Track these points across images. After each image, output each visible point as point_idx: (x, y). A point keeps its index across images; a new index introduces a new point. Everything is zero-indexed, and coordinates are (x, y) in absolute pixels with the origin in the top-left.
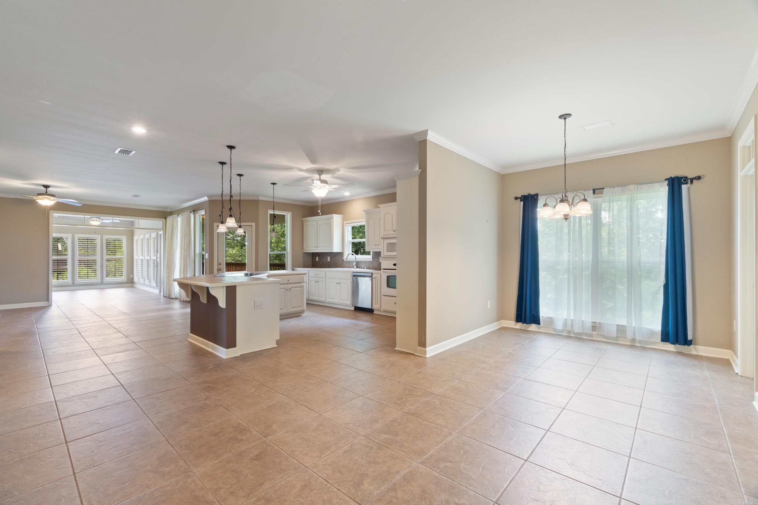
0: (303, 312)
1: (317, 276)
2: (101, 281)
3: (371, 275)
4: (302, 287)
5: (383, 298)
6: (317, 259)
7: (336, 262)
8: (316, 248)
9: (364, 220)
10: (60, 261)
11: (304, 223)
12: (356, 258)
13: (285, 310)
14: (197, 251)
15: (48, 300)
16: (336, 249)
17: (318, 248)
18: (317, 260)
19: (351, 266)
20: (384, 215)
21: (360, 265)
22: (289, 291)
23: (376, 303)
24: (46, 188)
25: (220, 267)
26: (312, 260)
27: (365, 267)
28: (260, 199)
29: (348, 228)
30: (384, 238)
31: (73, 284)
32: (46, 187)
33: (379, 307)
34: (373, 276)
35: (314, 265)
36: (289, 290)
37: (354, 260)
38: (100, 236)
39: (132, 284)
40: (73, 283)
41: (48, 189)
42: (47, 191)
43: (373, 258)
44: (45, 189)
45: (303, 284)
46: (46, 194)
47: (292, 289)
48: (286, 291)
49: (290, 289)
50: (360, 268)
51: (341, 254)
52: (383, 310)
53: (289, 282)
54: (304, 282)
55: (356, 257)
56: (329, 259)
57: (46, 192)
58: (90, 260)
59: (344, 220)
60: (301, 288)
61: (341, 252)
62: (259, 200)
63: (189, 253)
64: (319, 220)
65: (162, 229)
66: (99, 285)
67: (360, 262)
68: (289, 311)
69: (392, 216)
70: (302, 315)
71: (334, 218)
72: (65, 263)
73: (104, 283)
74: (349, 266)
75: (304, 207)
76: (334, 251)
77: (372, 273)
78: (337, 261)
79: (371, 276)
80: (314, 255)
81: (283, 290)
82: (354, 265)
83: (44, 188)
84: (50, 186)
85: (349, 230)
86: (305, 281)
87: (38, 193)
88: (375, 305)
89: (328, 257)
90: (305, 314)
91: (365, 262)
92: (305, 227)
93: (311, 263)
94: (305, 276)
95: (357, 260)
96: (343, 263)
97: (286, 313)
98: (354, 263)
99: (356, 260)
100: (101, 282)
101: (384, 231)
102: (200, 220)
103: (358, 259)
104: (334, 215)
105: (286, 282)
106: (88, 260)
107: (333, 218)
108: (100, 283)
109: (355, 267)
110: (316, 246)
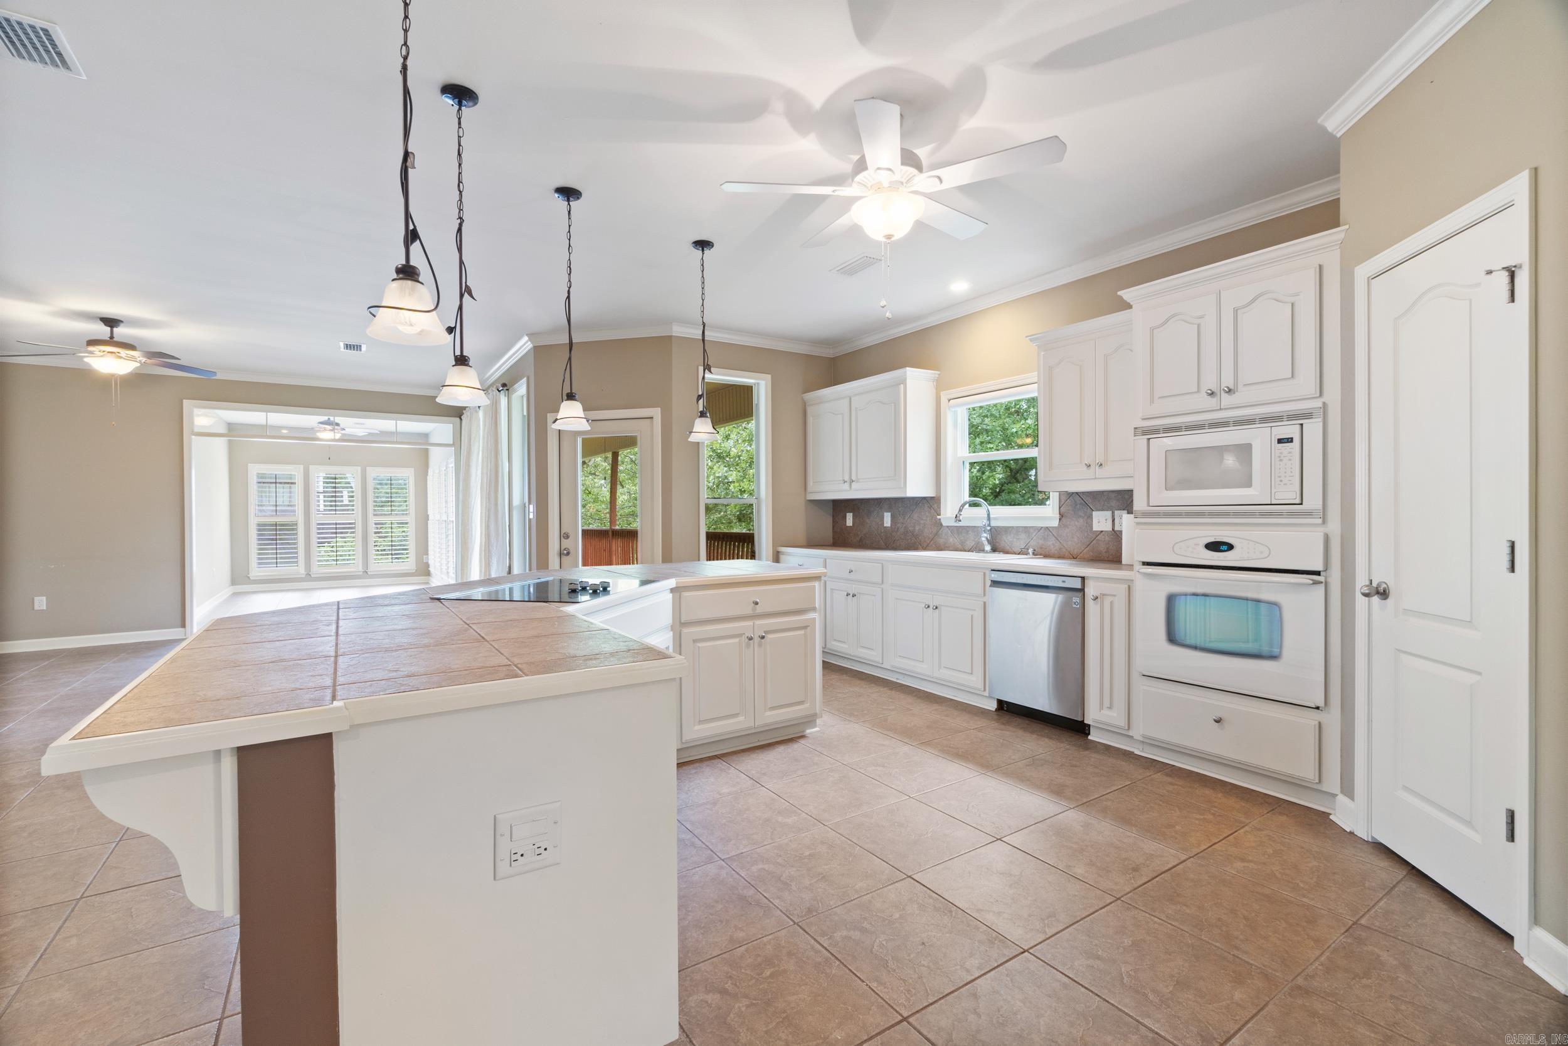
0: (810, 720)
1: (852, 576)
2: (363, 569)
3: (1079, 586)
4: (805, 627)
5: (1142, 687)
6: (849, 520)
7: (911, 529)
8: (846, 486)
9: (1033, 376)
10: (283, 525)
11: (809, 410)
12: (991, 516)
13: (741, 718)
14: (516, 501)
15: (183, 625)
16: (916, 487)
17: (853, 484)
18: (849, 522)
19: (970, 543)
20: (1152, 330)
21: (1006, 540)
22: (760, 645)
23: (1107, 703)
24: (112, 327)
25: (566, 543)
26: (833, 522)
27: (1031, 551)
28: (674, 334)
29: (955, 413)
30: (1149, 432)
31: (309, 577)
32: (111, 322)
33: (1122, 722)
34: (1090, 591)
35: (841, 540)
36: (757, 640)
37: (985, 522)
38: (359, 468)
39: (427, 576)
40: (308, 575)
41: (115, 329)
42: (114, 336)
43: (1062, 516)
44: (109, 329)
45: (811, 615)
46: (111, 341)
47: (770, 636)
48: (748, 646)
49: (763, 637)
50: (1007, 552)
51: (931, 503)
52: (1144, 736)
53: (759, 609)
54: (814, 609)
55: (989, 515)
56: (887, 520)
57: (112, 337)
58: (343, 524)
59: (940, 386)
60: (802, 632)
61: (932, 498)
62: (671, 337)
63: (496, 504)
64: (856, 395)
65: (453, 445)
66: (360, 578)
67: (1007, 530)
68: (759, 722)
69: (1199, 326)
70: (808, 731)
71: (909, 382)
72: (293, 530)
73: (369, 573)
74: (962, 543)
75: (808, 359)
76: (910, 493)
77: (1083, 578)
78: (917, 528)
79: (1082, 590)
80: (839, 507)
81: (736, 640)
82: (986, 543)
83: (106, 325)
84: (122, 322)
85: (959, 421)
86: (817, 606)
87: (87, 339)
88: (1101, 708)
89: (885, 514)
90: (817, 729)
91: (1026, 529)
92: (810, 420)
93: (829, 534)
94: (816, 584)
95: (993, 524)
96: (936, 534)
97: (747, 729)
98: (985, 535)
99: (989, 525)
100: (363, 572)
101: (1152, 401)
102: (523, 413)
103: (996, 519)
104: (910, 372)
105: (748, 610)
106: (336, 524)
107: (904, 382)
108: (361, 573)
109: (988, 548)
110: (847, 478)
